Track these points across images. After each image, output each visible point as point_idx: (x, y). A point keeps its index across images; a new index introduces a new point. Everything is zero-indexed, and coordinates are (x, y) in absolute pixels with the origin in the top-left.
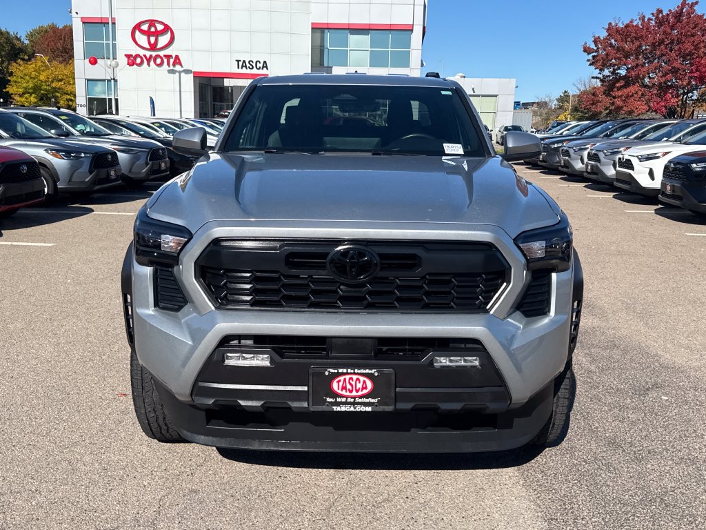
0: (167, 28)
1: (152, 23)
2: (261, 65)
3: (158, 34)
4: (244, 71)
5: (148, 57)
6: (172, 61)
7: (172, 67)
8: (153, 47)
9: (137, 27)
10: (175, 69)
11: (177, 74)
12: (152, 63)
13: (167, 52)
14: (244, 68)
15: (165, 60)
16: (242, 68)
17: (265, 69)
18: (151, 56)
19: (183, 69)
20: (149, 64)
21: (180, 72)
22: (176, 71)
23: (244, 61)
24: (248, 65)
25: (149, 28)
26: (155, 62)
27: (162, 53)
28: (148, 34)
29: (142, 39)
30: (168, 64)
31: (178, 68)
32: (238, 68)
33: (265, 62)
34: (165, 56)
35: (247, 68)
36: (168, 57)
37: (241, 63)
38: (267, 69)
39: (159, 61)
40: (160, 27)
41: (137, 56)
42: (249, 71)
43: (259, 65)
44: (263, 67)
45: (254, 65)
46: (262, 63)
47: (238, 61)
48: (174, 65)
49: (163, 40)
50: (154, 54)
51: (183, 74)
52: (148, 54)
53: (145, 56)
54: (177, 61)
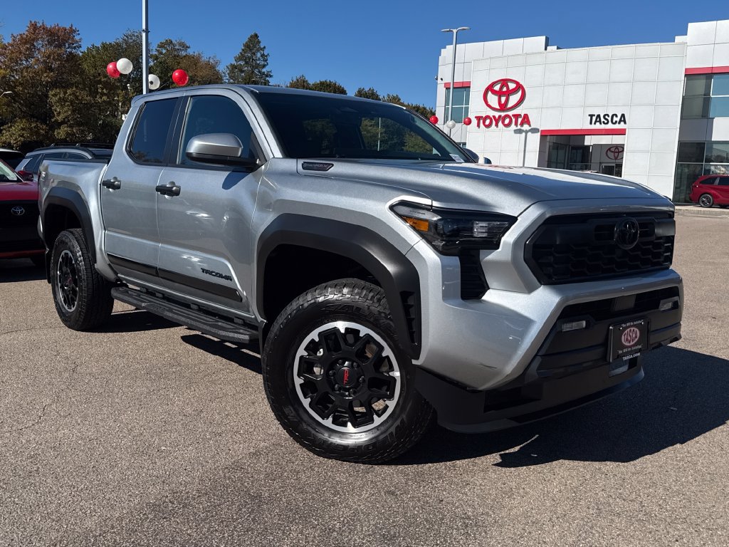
0: (519, 86)
1: (504, 82)
2: (618, 119)
3: (509, 93)
4: (598, 126)
5: (497, 117)
6: (520, 120)
7: (519, 127)
8: (503, 107)
9: (490, 88)
10: (522, 128)
11: (524, 134)
12: (500, 124)
13: (516, 112)
14: (598, 124)
15: (514, 120)
16: (595, 124)
17: (622, 123)
18: (500, 116)
19: (530, 128)
20: (497, 125)
21: (526, 132)
22: (523, 131)
23: (599, 116)
24: (602, 120)
25: (501, 88)
26: (503, 122)
27: (510, 113)
28: (499, 94)
29: (493, 100)
30: (516, 124)
31: (526, 127)
32: (591, 123)
33: (623, 115)
34: (513, 115)
35: (601, 123)
36: (517, 116)
37: (594, 118)
38: (625, 123)
39: (507, 121)
40: (512, 86)
41: (488, 117)
42: (603, 126)
43: (615, 119)
44: (620, 121)
45: (609, 119)
46: (619, 116)
47: (591, 116)
48: (522, 124)
49: (514, 99)
50: (503, 114)
51: (529, 134)
52: (497, 114)
53: (494, 117)
54: (526, 119)
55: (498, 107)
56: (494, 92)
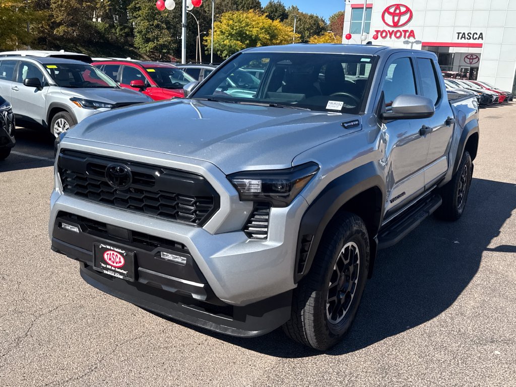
0: (408, 10)
1: (398, 6)
2: (477, 36)
3: (401, 14)
4: (463, 41)
5: (391, 31)
6: (407, 34)
7: (407, 39)
8: (396, 24)
9: (387, 10)
10: (409, 40)
11: (410, 44)
12: (393, 36)
13: (405, 28)
14: (463, 39)
15: (403, 34)
16: (461, 39)
17: (480, 39)
18: (393, 31)
19: (415, 40)
20: (390, 37)
21: (412, 43)
22: (410, 42)
23: (464, 34)
24: (467, 36)
25: (395, 10)
26: (395, 35)
27: (401, 29)
28: (393, 15)
29: (389, 19)
30: (405, 37)
31: (411, 39)
32: (458, 38)
33: (481, 34)
34: (403, 31)
35: (465, 39)
36: (405, 31)
37: (461, 35)
38: (482, 39)
39: (398, 34)
40: (403, 9)
41: (384, 31)
42: (466, 41)
43: (475, 36)
44: (479, 37)
45: (471, 36)
46: (479, 34)
47: (459, 33)
48: (409, 37)
49: (404, 19)
50: (395, 29)
51: (414, 44)
52: (391, 29)
53: (389, 31)
54: (412, 34)
55: (392, 24)
56: (390, 13)
